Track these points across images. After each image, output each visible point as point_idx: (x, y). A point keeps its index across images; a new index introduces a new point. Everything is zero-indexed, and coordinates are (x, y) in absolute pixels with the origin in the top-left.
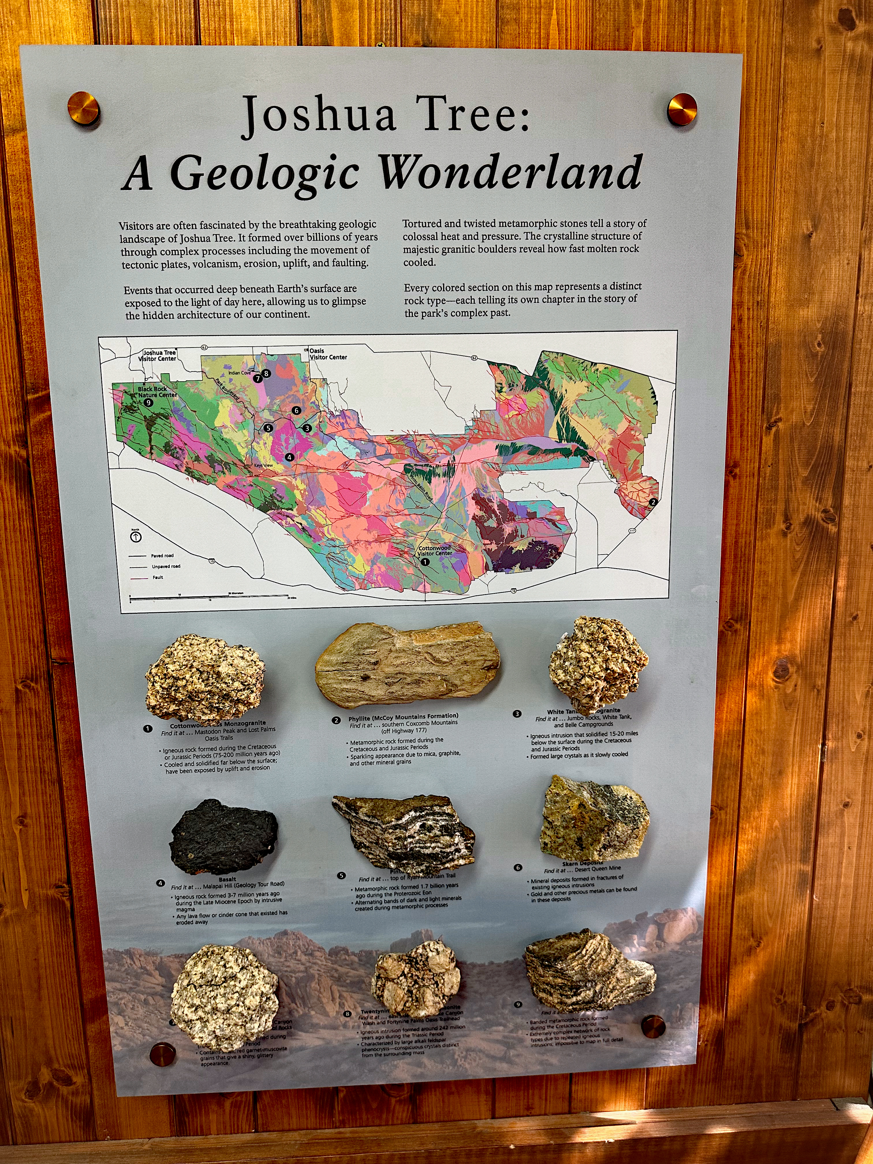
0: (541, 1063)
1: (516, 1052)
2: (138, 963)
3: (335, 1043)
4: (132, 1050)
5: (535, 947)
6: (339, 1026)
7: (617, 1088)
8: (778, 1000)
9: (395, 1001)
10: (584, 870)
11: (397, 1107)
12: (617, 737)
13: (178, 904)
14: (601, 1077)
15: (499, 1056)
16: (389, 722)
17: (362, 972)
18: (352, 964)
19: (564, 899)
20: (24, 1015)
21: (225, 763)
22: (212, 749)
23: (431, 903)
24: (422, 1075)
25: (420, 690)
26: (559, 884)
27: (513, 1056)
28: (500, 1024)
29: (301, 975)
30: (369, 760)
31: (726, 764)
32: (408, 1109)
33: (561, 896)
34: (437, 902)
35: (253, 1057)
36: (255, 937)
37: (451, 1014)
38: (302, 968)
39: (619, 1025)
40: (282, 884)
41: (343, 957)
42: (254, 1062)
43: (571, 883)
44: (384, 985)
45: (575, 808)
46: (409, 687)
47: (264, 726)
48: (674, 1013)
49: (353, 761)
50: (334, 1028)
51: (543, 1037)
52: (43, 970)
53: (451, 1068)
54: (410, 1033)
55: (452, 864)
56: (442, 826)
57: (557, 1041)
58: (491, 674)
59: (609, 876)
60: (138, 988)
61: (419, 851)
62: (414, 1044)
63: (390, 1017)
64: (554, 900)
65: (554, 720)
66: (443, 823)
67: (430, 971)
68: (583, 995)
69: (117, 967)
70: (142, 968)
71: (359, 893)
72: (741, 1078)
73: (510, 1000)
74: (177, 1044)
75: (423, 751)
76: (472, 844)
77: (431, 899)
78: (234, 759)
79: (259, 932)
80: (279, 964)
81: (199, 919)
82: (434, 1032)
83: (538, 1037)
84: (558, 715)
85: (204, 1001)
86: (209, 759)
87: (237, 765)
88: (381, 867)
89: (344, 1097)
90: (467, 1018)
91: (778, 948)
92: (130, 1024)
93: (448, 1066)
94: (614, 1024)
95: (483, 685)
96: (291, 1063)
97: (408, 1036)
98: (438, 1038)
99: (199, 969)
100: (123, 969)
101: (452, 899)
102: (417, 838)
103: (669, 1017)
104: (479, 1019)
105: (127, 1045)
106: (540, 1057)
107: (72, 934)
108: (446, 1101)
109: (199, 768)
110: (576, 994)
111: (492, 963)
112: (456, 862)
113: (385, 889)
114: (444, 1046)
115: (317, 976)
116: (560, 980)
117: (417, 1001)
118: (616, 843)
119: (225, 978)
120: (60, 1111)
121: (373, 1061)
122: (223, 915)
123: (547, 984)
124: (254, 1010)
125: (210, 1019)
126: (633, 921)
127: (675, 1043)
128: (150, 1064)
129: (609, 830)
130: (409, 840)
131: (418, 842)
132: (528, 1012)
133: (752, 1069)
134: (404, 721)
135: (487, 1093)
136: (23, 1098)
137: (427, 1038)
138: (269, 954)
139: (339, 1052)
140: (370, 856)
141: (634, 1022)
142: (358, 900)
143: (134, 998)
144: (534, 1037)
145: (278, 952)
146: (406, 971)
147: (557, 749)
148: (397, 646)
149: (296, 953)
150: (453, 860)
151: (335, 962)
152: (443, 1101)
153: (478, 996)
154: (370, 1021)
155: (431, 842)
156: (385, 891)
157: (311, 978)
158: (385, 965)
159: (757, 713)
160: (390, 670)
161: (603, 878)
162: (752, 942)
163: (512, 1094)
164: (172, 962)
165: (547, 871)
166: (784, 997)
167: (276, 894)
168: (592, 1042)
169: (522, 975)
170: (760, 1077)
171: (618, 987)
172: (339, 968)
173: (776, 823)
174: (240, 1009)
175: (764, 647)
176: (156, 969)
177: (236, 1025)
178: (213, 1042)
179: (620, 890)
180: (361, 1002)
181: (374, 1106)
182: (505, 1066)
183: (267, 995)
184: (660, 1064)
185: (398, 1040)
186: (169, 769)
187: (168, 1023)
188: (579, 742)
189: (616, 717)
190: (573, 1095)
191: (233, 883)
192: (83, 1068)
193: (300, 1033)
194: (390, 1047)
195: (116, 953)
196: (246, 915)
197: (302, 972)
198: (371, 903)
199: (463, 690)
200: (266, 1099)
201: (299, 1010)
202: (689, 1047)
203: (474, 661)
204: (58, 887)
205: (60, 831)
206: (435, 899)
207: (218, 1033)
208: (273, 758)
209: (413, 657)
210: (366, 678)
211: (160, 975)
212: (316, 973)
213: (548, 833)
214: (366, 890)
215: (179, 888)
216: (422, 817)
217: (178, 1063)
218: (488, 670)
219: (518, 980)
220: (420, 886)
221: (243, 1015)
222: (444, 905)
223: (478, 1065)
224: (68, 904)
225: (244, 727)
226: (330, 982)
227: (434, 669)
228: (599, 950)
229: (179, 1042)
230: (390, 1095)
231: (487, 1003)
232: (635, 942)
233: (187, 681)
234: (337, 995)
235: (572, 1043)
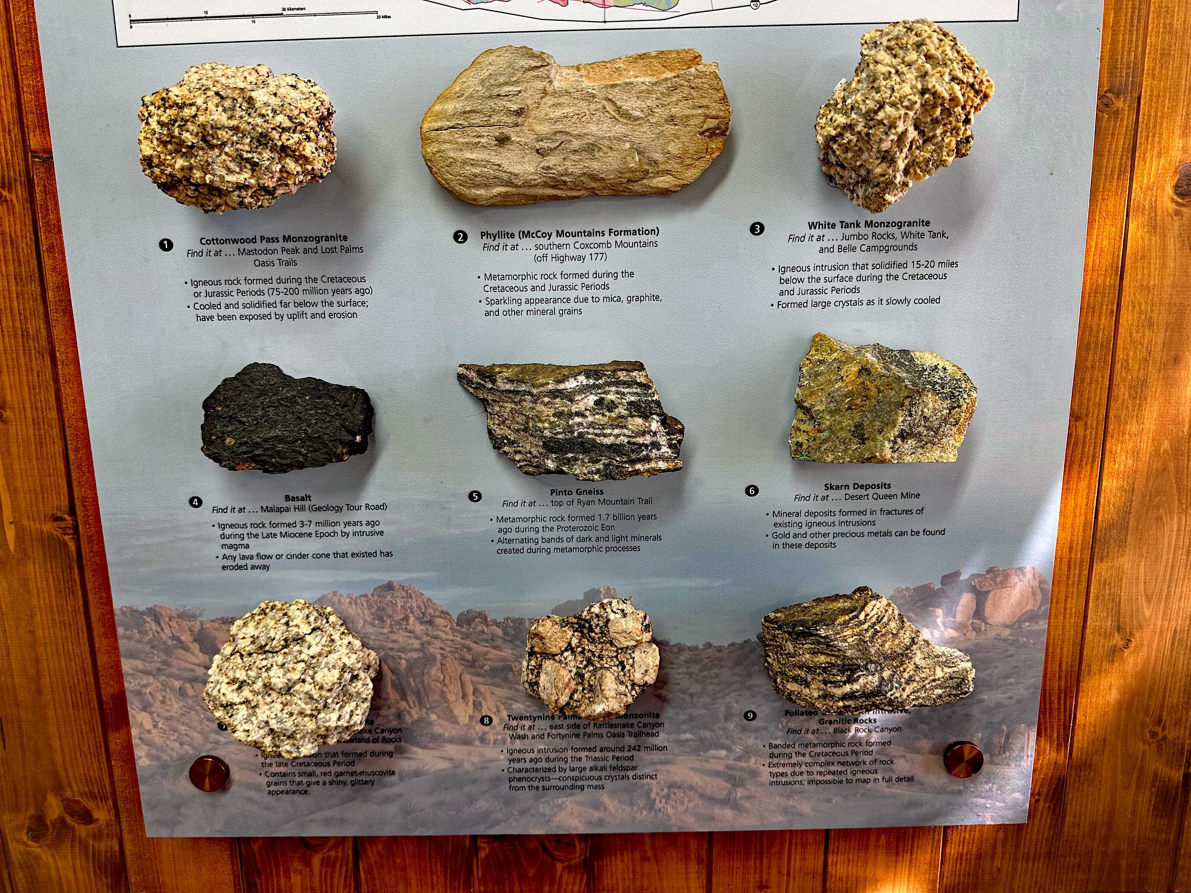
0: (785, 811)
1: (745, 793)
2: (167, 630)
3: (467, 766)
4: (165, 767)
5: (779, 615)
6: (474, 740)
7: (896, 862)
8: (1154, 734)
9: (556, 687)
10: (860, 497)
11: (565, 876)
12: (923, 271)
13: (223, 537)
14: (873, 838)
15: (718, 797)
16: (545, 241)
17: (507, 652)
18: (492, 640)
19: (826, 545)
20: (19, 716)
21: (287, 305)
22: (265, 281)
23: (614, 544)
24: (601, 822)
25: (595, 165)
26: (818, 519)
27: (742, 798)
28: (722, 747)
29: (415, 655)
30: (515, 307)
31: (1089, 344)
32: (581, 881)
33: (820, 540)
34: (622, 544)
35: (345, 783)
36: (343, 592)
37: (645, 725)
38: (416, 644)
39: (909, 756)
40: (382, 507)
41: (480, 628)
42: (347, 790)
43: (837, 518)
44: (540, 666)
45: (852, 377)
46: (577, 157)
47: (346, 244)
48: (996, 740)
49: (489, 308)
50: (466, 742)
51: (789, 770)
52: (42, 648)
53: (645, 813)
54: (582, 754)
55: (647, 466)
56: (631, 403)
57: (811, 778)
58: (716, 143)
59: (900, 509)
60: (169, 671)
61: (593, 440)
62: (588, 773)
63: (551, 727)
64: (810, 545)
65: (819, 239)
66: (632, 399)
67: (612, 644)
68: (862, 681)
69: (137, 636)
70: (174, 638)
71: (503, 525)
72: (1089, 854)
73: (738, 708)
74: (231, 759)
75: (601, 294)
76: (680, 442)
77: (615, 539)
78: (300, 298)
79: (349, 584)
80: (382, 638)
81: (256, 562)
82: (618, 754)
83: (781, 770)
84: (826, 232)
85: (252, 674)
86: (261, 298)
87: (305, 309)
88: (532, 474)
89: (487, 857)
90: (669, 734)
91: (1158, 651)
92: (160, 725)
93: (641, 809)
94: (900, 754)
95: (702, 165)
96: (401, 795)
97: (580, 759)
98: (626, 764)
99: (251, 630)
100: (147, 639)
101: (647, 538)
102: (590, 419)
103: (989, 745)
104: (688, 736)
105: (158, 758)
106: (783, 802)
107: (80, 593)
108: (638, 869)
109: (246, 312)
110: (850, 680)
111: (709, 645)
112: (653, 465)
113: (543, 519)
114: (635, 777)
115: (439, 657)
116: (822, 658)
117: (591, 691)
118: (921, 429)
119: (286, 640)
120: (78, 862)
121: (525, 797)
122: (292, 556)
123: (801, 667)
124: (330, 690)
125: (261, 703)
126: (937, 586)
127: (995, 786)
128: (191, 788)
129: (911, 405)
130: (578, 420)
131: (591, 425)
132: (765, 728)
133: (1106, 841)
134: (571, 240)
135: (699, 861)
136: (25, 839)
137: (608, 764)
138: (365, 621)
139: (474, 782)
140: (518, 457)
141: (932, 752)
142: (501, 535)
143: (165, 685)
144: (774, 770)
145: (380, 617)
146: (575, 642)
147: (822, 291)
148: (556, 84)
149: (406, 619)
150: (647, 459)
151: (467, 636)
152: (634, 871)
153: (687, 698)
154: (520, 732)
155: (613, 427)
156: (543, 524)
157: (430, 660)
158: (541, 629)
159: (1143, 257)
160: (543, 128)
161: (889, 513)
162: (1117, 640)
163: (737, 864)
164: (217, 629)
165: (798, 498)
166: (1164, 729)
167: (373, 524)
168: (865, 781)
169: (757, 668)
170: (1118, 854)
171: (917, 679)
172: (473, 645)
173: (1166, 445)
174: (307, 687)
175: (1160, 142)
176: (195, 640)
177: (301, 713)
178: (268, 741)
179: (917, 533)
180: (507, 702)
181: (531, 873)
182: (728, 813)
183: (352, 670)
184: (971, 821)
185: (564, 766)
186: (201, 313)
187: (216, 726)
188: (860, 278)
189: (922, 235)
190: (830, 869)
191: (307, 503)
192: (106, 799)
193: (415, 749)
194: (552, 775)
195: (134, 612)
196: (328, 556)
197: (416, 650)
198: (522, 541)
199: (668, 172)
200: (372, 854)
201: (413, 712)
202: (1017, 795)
203: (687, 117)
204: (57, 519)
205: (56, 431)
206: (619, 539)
207: (273, 724)
208: (362, 299)
209: (583, 104)
210: (503, 141)
211: (201, 650)
212: (437, 652)
213: (803, 427)
214: (514, 520)
215: (224, 510)
216: (599, 387)
217: (234, 789)
218: (710, 137)
219: (750, 675)
220: (597, 517)
221: (311, 697)
222: (634, 549)
223: (686, 810)
224: (72, 547)
225: (313, 245)
226: (460, 669)
227: (619, 129)
228: (885, 620)
229: (233, 756)
230: (554, 859)
231: (702, 712)
232: (939, 621)
233: (198, 109)
234: (470, 689)
235: (834, 782)
